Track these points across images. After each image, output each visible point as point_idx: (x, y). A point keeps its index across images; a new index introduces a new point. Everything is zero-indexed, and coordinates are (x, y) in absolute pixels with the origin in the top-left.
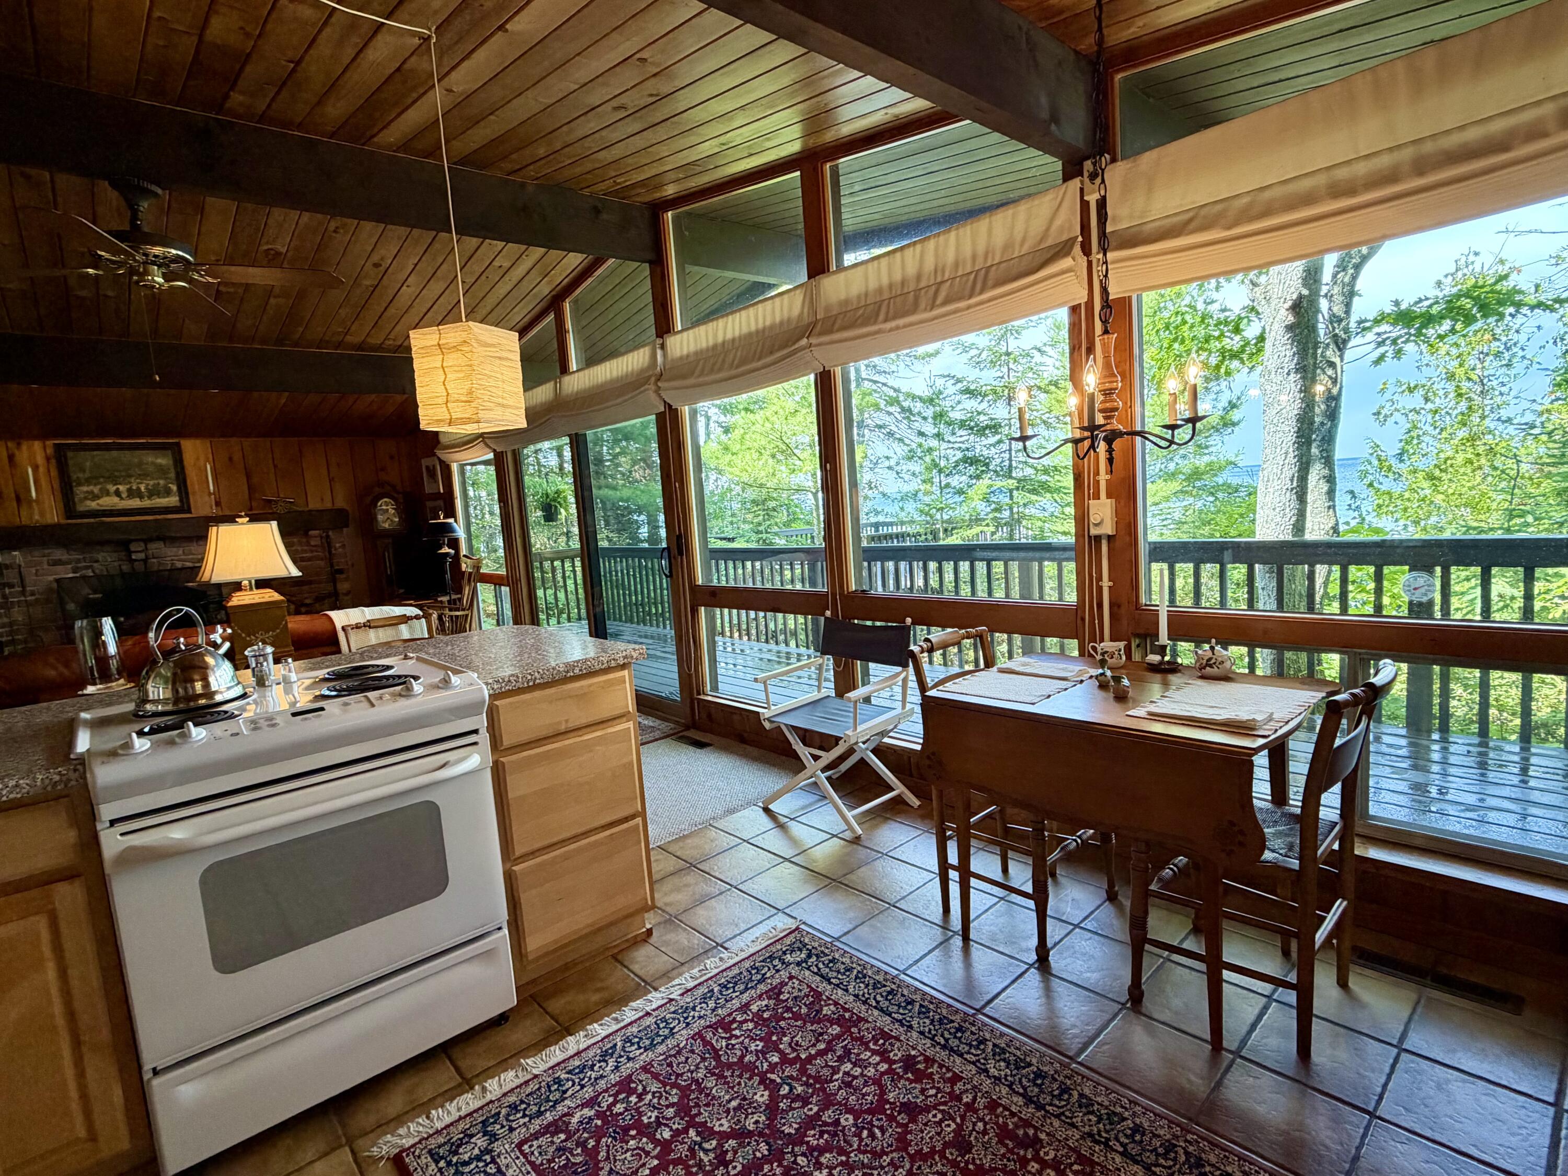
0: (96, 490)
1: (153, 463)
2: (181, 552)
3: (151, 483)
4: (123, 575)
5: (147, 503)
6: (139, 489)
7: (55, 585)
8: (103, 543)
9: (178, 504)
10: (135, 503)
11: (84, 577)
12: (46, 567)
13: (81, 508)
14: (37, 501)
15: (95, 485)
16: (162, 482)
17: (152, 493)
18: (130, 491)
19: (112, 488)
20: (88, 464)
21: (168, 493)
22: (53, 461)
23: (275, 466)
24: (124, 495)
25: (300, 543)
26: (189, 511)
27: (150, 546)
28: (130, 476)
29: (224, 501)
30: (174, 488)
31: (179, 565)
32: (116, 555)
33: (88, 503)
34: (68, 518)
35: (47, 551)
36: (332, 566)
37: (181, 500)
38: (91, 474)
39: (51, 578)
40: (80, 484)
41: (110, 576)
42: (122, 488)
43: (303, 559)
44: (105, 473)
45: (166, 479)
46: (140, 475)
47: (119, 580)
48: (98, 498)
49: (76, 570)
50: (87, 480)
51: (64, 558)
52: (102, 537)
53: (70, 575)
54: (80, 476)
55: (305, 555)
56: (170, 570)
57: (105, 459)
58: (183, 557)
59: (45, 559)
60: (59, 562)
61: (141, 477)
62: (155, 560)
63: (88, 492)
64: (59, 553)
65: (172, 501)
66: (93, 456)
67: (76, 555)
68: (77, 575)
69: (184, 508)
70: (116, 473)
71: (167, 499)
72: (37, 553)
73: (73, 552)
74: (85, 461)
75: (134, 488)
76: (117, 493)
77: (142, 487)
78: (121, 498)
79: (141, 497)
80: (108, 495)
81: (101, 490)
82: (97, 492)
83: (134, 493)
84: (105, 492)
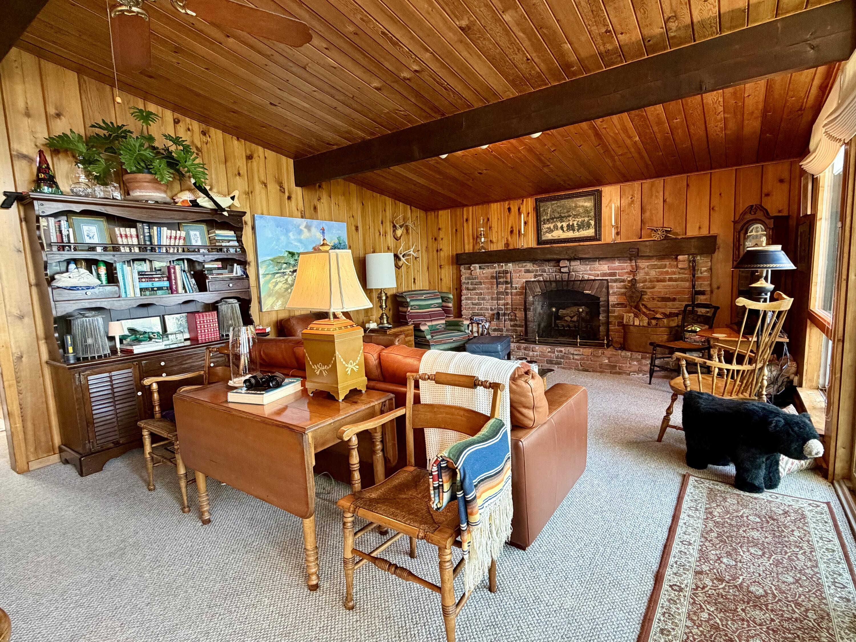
0: (552, 226)
1: (583, 206)
2: (588, 268)
3: (580, 220)
4: (556, 281)
5: (576, 234)
6: (573, 224)
7: (525, 285)
8: (549, 261)
9: (593, 234)
10: (570, 234)
11: (539, 281)
12: (523, 273)
13: (544, 238)
14: (524, 235)
15: (552, 223)
16: (586, 219)
17: (581, 227)
18: (568, 226)
19: (559, 225)
20: (550, 209)
21: (589, 226)
22: (534, 209)
23: (664, 201)
24: (565, 229)
25: (671, 266)
26: (600, 240)
27: (573, 263)
28: (570, 216)
29: (623, 231)
30: (592, 222)
31: (586, 277)
32: (553, 269)
33: (547, 234)
34: (537, 245)
35: (524, 264)
36: (694, 286)
37: (596, 232)
38: (550, 216)
39: (524, 280)
40: (544, 223)
41: (550, 281)
42: (565, 224)
43: (670, 280)
44: (557, 215)
45: (588, 217)
46: (575, 215)
47: (554, 285)
48: (552, 231)
49: (535, 276)
50: (548, 220)
51: (530, 269)
52: (549, 257)
53: (533, 279)
54: (545, 217)
55: (674, 276)
56: (581, 281)
57: (558, 206)
58: (589, 272)
59: (523, 269)
60: (528, 271)
61: (575, 216)
62: (573, 273)
63: (548, 228)
64: (529, 266)
65: (590, 232)
66: (552, 205)
67: (536, 267)
68: (536, 279)
69: (597, 237)
70: (563, 215)
71: (588, 231)
72: (520, 265)
73: (535, 266)
74: (548, 208)
75: (571, 224)
76: (562, 228)
77: (575, 223)
78: (564, 231)
79: (574, 230)
80: (557, 229)
81: (554, 227)
82: (552, 227)
83: (570, 228)
84: (556, 228)
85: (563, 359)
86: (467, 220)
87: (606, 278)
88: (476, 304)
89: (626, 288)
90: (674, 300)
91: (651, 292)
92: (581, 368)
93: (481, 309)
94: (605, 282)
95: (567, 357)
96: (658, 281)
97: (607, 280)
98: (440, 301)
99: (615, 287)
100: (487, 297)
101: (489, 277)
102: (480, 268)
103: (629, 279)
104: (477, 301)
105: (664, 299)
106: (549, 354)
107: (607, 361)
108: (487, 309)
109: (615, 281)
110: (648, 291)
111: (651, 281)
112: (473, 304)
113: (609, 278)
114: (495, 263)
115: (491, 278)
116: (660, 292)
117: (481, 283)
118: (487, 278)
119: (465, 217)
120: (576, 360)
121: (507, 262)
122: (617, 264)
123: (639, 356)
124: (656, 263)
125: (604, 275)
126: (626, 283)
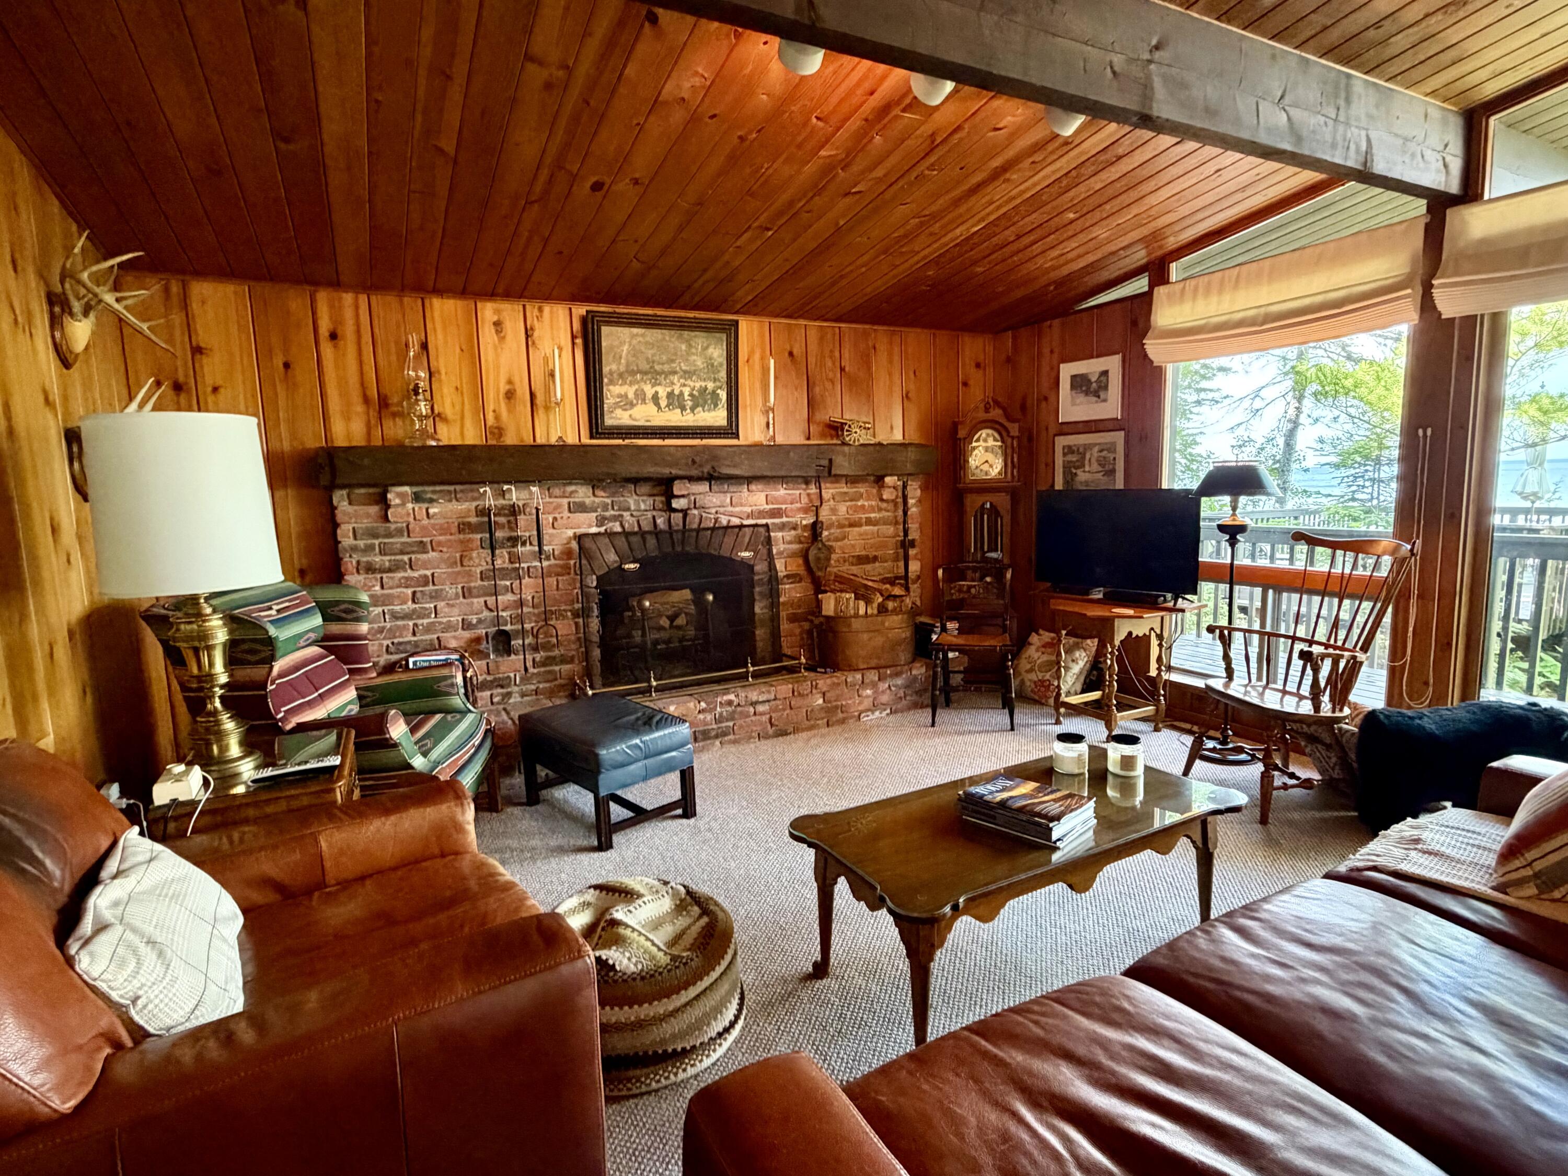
0: (631, 391)
2: (727, 500)
3: (698, 385)
4: (656, 532)
6: (681, 394)
7: (574, 545)
8: (636, 481)
9: (725, 422)
10: (675, 418)
11: (610, 535)
12: (566, 514)
13: (609, 421)
15: (631, 384)
16: (710, 385)
18: (670, 395)
19: (649, 390)
20: (625, 348)
22: (579, 341)
23: (842, 370)
24: (663, 403)
25: (871, 497)
26: (737, 436)
27: (694, 488)
28: (674, 373)
30: (723, 395)
31: (724, 521)
32: (650, 501)
33: (619, 412)
34: (592, 437)
35: (567, 489)
36: (907, 532)
37: (729, 418)
38: (628, 365)
39: (570, 533)
40: (612, 382)
41: (642, 534)
42: (662, 392)
43: (869, 522)
44: (645, 366)
45: (715, 380)
46: (685, 372)
47: (651, 542)
48: (632, 405)
49: (601, 521)
50: (621, 375)
51: (588, 501)
52: (633, 470)
53: (594, 530)
54: (614, 367)
55: (873, 515)
56: (713, 529)
57: (647, 343)
58: (730, 509)
59: (565, 501)
60: (581, 508)
61: (688, 374)
62: (695, 512)
63: (620, 396)
64: (583, 493)
65: (717, 417)
66: (633, 336)
67: (602, 498)
68: (602, 529)
69: (731, 430)
70: (657, 367)
71: (713, 414)
72: (557, 491)
73: (599, 493)
74: (622, 343)
75: (677, 392)
76: (655, 399)
77: (686, 391)
78: (659, 408)
79: (683, 408)
80: (644, 401)
81: (636, 394)
82: (631, 395)
83: (675, 400)
84: (641, 396)
85: (732, 719)
86: (333, 336)
87: (764, 521)
88: (407, 616)
89: (800, 542)
90: (875, 559)
91: (841, 548)
92: (771, 731)
93: (429, 629)
94: (762, 530)
95: (741, 712)
96: (851, 525)
97: (767, 525)
98: (317, 620)
99: (783, 542)
100: (450, 590)
101: (454, 529)
102: (417, 498)
103: (804, 522)
104: (410, 605)
105: (862, 560)
106: (701, 716)
107: (821, 701)
108: (449, 627)
109: (782, 527)
110: (836, 545)
111: (841, 526)
112: (395, 616)
113: (770, 521)
114: (483, 483)
115: (460, 531)
116: (853, 546)
117: (422, 547)
118: (444, 530)
119: (325, 326)
120: (761, 714)
121: (523, 480)
122: (781, 492)
123: (873, 676)
124: (845, 490)
125: (761, 514)
126: (799, 531)
